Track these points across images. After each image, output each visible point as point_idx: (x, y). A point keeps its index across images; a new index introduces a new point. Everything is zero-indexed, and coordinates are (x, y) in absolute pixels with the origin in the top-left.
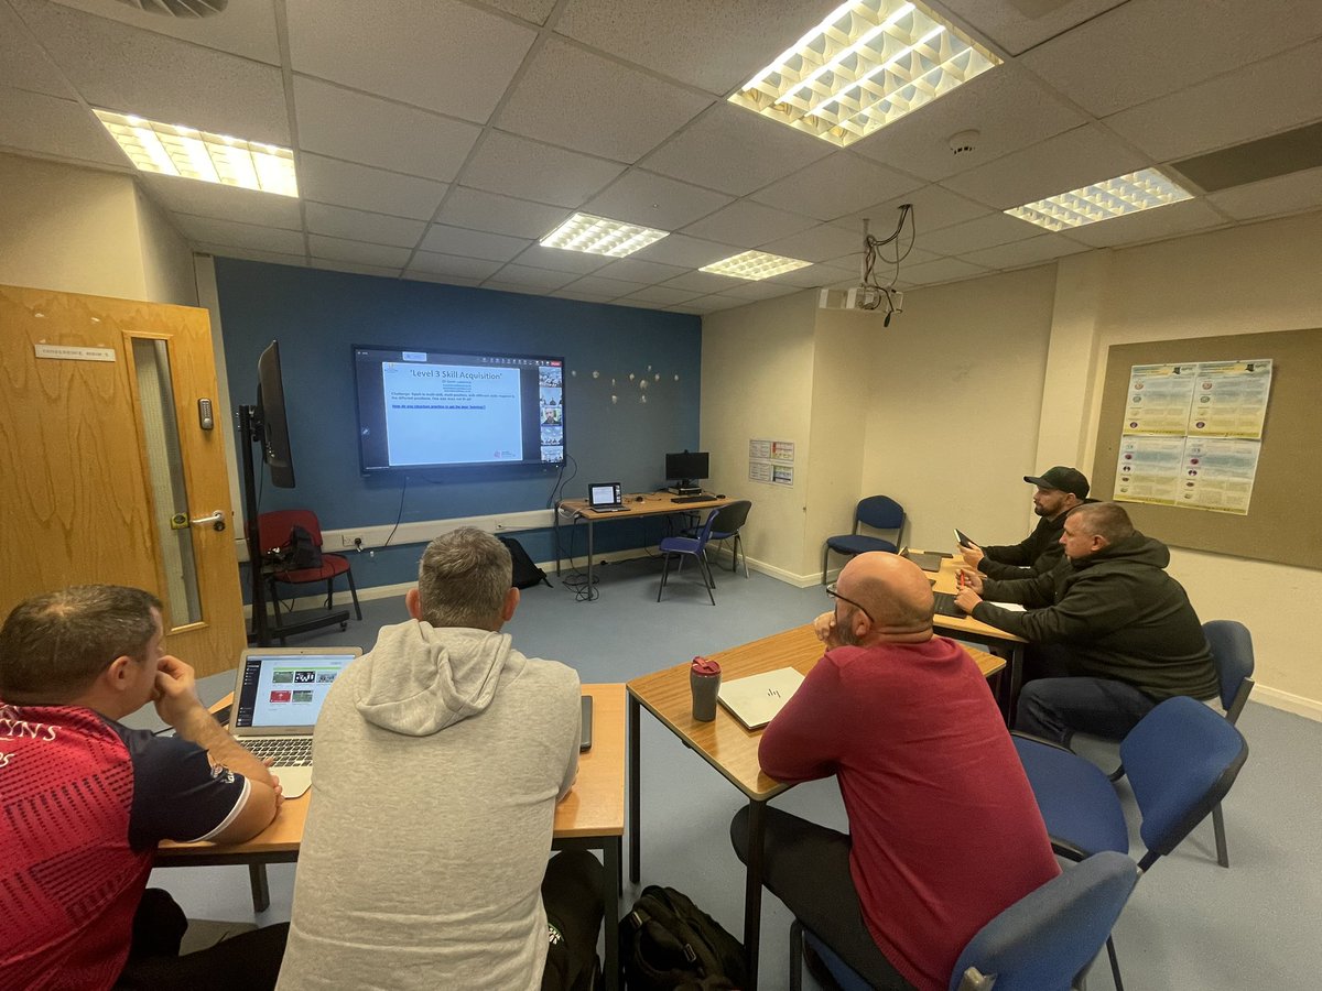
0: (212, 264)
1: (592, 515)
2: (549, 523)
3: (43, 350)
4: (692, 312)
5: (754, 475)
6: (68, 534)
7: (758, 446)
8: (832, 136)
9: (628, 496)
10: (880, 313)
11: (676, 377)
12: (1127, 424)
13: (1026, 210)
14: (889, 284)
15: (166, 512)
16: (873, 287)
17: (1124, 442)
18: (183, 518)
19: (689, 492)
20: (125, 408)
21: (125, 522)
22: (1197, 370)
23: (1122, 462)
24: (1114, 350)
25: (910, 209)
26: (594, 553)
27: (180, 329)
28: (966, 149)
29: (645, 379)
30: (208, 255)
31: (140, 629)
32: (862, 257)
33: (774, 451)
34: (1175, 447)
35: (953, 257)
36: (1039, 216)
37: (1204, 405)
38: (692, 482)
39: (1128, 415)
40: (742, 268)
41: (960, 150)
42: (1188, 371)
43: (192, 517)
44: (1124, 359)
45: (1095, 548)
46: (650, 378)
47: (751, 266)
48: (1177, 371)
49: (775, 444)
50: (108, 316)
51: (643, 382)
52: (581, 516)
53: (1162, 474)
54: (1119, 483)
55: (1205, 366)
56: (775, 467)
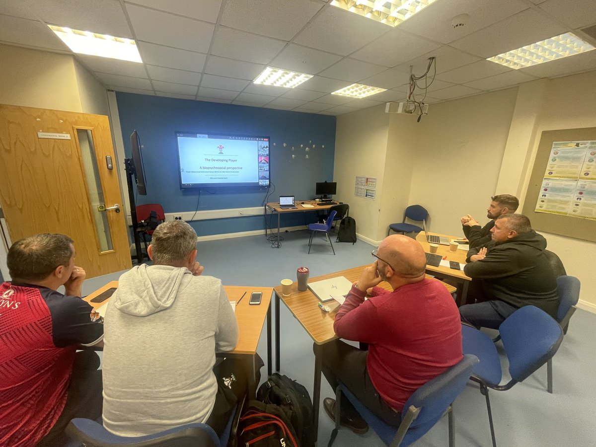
0: (115, 95)
1: (280, 210)
2: (262, 213)
3: (41, 135)
4: (332, 114)
5: (357, 194)
6: (57, 213)
7: (360, 180)
8: (388, 21)
9: (298, 202)
10: (415, 115)
11: (323, 146)
12: (547, 172)
13: (500, 58)
14: (421, 100)
15: (96, 204)
16: (412, 101)
17: (544, 182)
18: (103, 207)
19: (326, 201)
20: (76, 159)
21: (80, 208)
22: (588, 145)
23: (542, 192)
24: (544, 133)
25: (434, 60)
26: (280, 227)
27: (96, 125)
28: (460, 25)
29: (309, 147)
30: (113, 91)
31: (67, 256)
32: (408, 87)
33: (367, 182)
34: (571, 185)
35: (460, 84)
36: (507, 61)
37: (590, 163)
38: (329, 196)
39: (548, 168)
40: (352, 92)
41: (457, 26)
42: (583, 146)
43: (106, 207)
44: (549, 138)
45: (510, 237)
46: (310, 147)
47: (356, 91)
48: (577, 145)
49: (367, 179)
50: (66, 120)
51: (307, 148)
52: (275, 210)
53: (562, 199)
54: (539, 203)
55: (593, 143)
56: (367, 190)
